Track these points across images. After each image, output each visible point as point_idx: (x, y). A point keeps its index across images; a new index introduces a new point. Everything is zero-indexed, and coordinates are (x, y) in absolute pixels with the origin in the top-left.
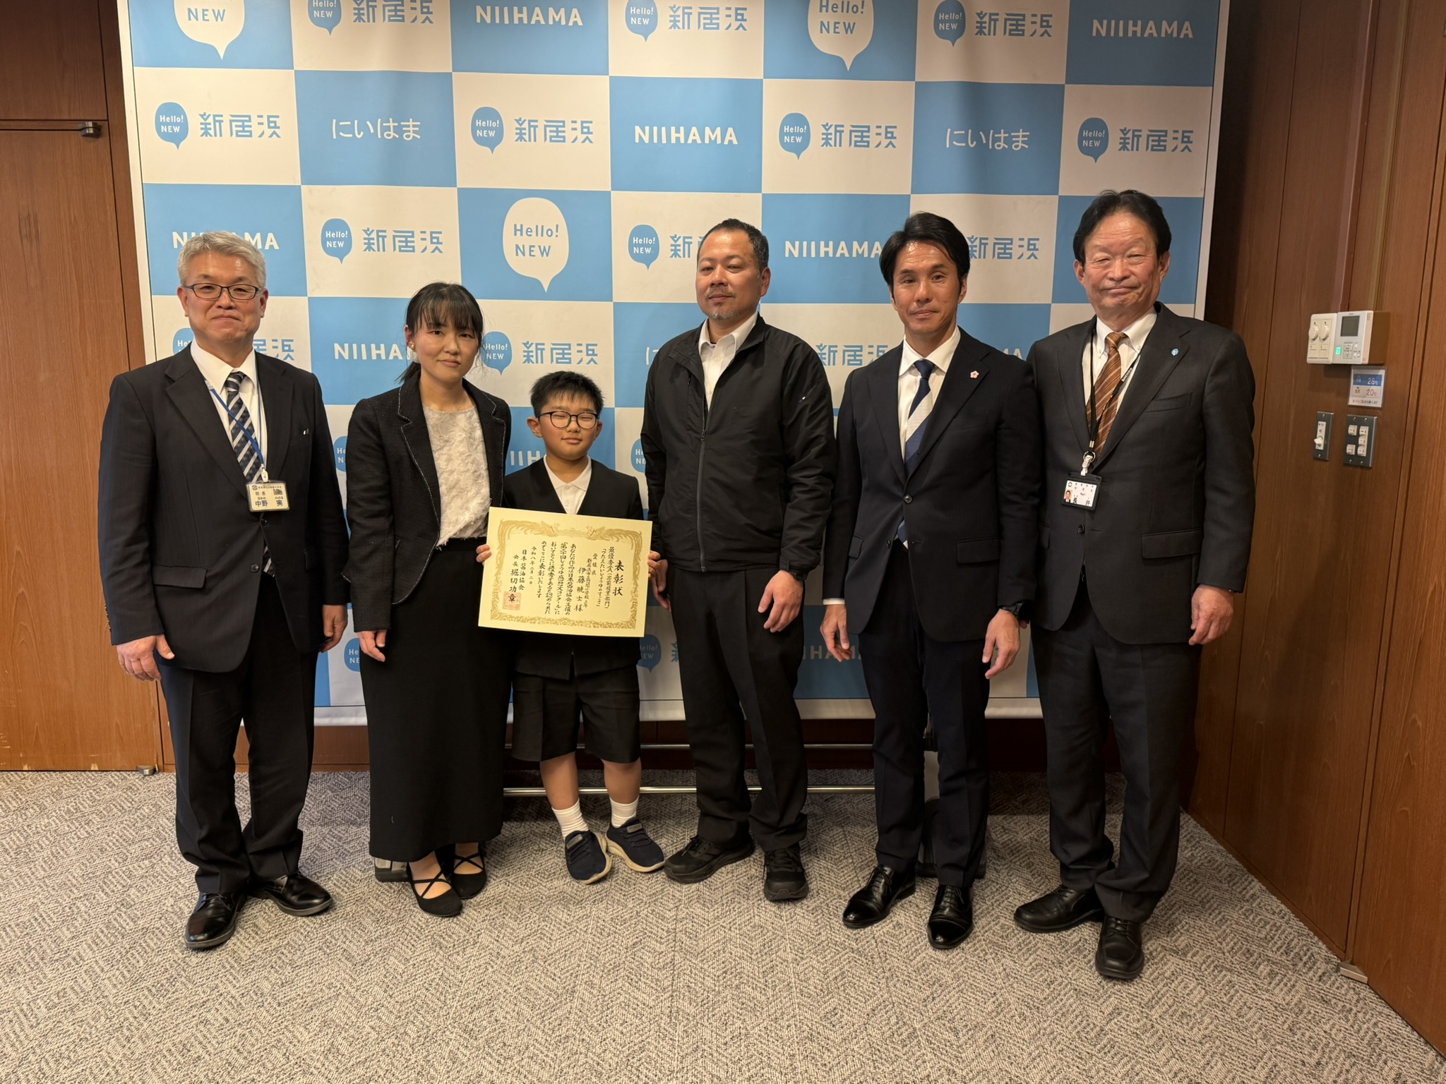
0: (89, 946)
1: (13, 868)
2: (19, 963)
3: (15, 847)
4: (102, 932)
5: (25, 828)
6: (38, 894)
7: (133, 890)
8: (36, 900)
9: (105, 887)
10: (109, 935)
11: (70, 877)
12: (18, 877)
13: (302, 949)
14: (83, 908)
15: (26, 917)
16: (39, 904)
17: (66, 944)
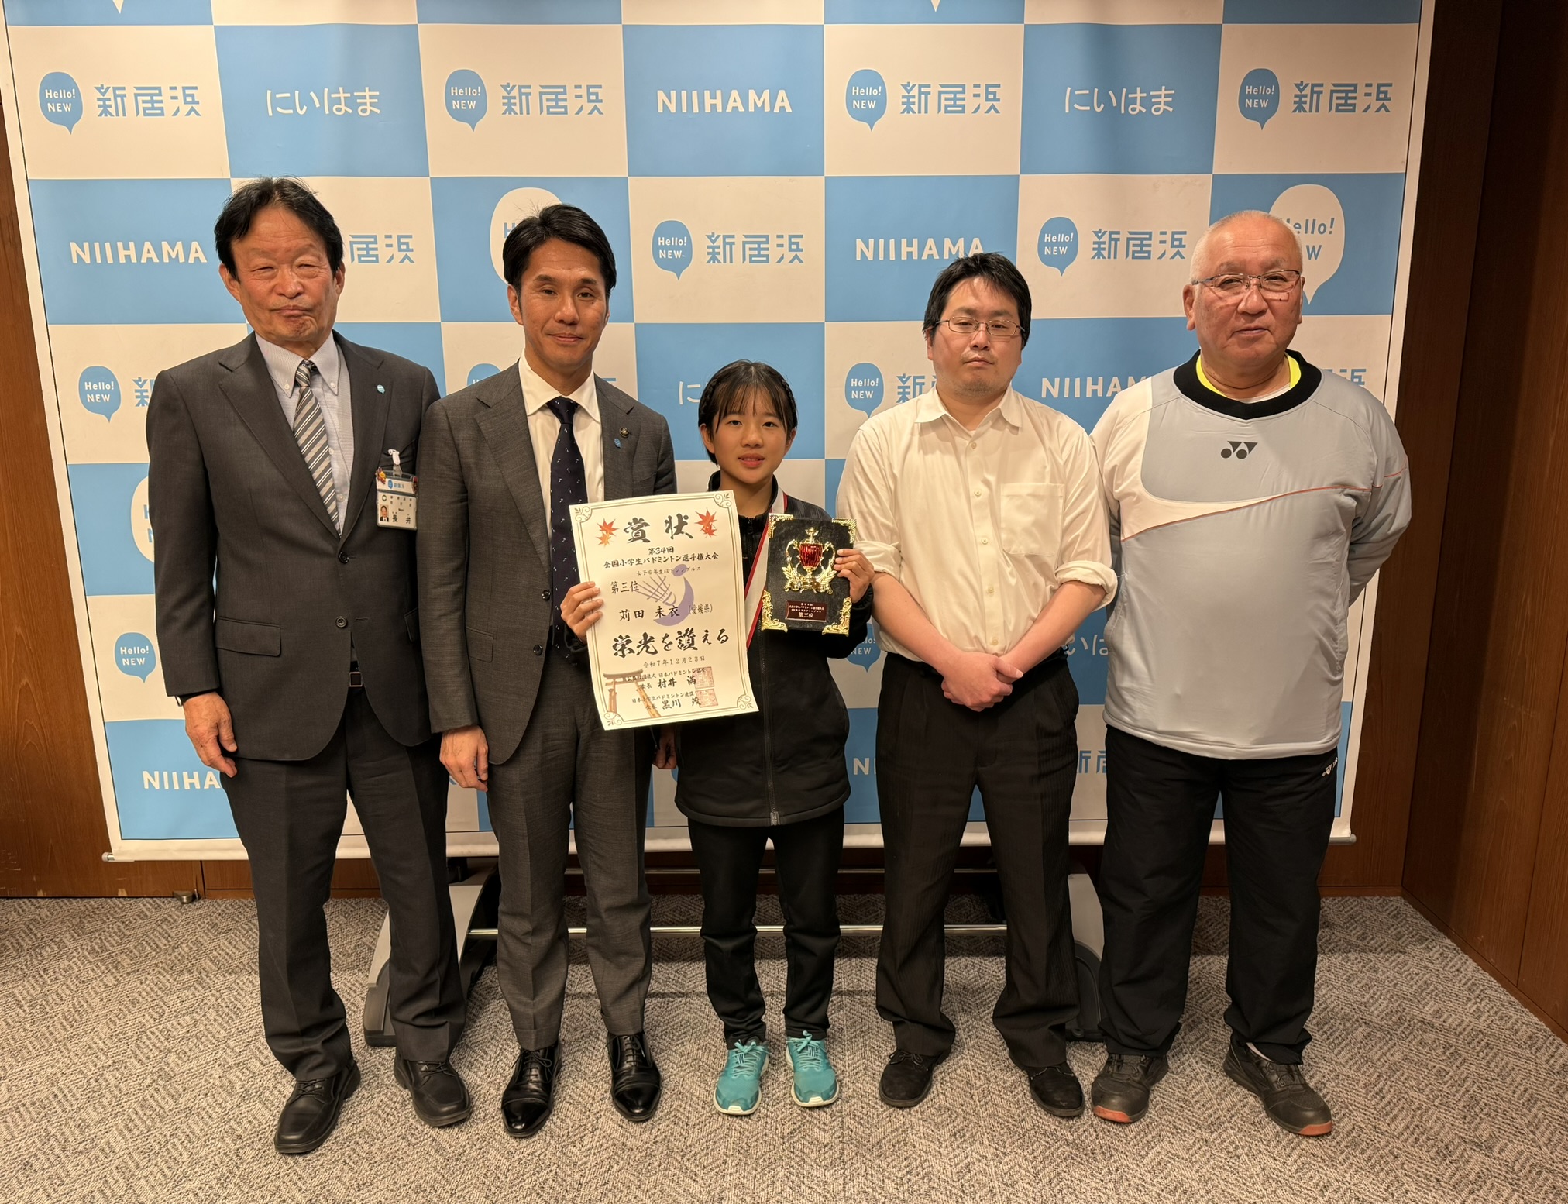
0: (121, 1132)
1: (28, 1026)
2: (35, 1155)
3: (29, 998)
4: (136, 1114)
5: (42, 972)
6: (58, 1062)
7: (172, 1057)
8: (55, 1070)
9: (138, 1052)
10: (145, 1118)
11: (96, 1039)
12: (33, 1039)
13: (382, 1137)
14: (113, 1081)
15: (43, 1092)
16: (59, 1075)
17: (94, 1130)
